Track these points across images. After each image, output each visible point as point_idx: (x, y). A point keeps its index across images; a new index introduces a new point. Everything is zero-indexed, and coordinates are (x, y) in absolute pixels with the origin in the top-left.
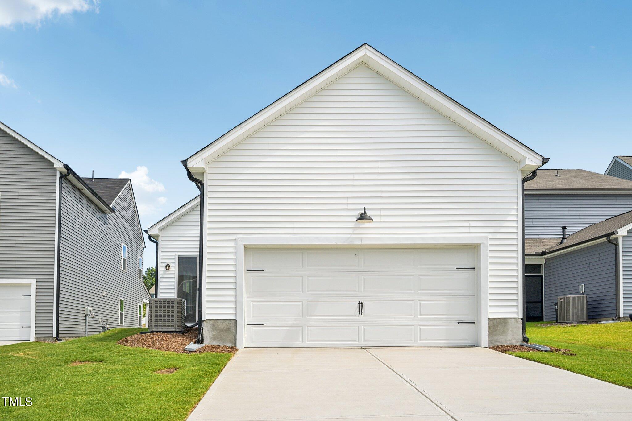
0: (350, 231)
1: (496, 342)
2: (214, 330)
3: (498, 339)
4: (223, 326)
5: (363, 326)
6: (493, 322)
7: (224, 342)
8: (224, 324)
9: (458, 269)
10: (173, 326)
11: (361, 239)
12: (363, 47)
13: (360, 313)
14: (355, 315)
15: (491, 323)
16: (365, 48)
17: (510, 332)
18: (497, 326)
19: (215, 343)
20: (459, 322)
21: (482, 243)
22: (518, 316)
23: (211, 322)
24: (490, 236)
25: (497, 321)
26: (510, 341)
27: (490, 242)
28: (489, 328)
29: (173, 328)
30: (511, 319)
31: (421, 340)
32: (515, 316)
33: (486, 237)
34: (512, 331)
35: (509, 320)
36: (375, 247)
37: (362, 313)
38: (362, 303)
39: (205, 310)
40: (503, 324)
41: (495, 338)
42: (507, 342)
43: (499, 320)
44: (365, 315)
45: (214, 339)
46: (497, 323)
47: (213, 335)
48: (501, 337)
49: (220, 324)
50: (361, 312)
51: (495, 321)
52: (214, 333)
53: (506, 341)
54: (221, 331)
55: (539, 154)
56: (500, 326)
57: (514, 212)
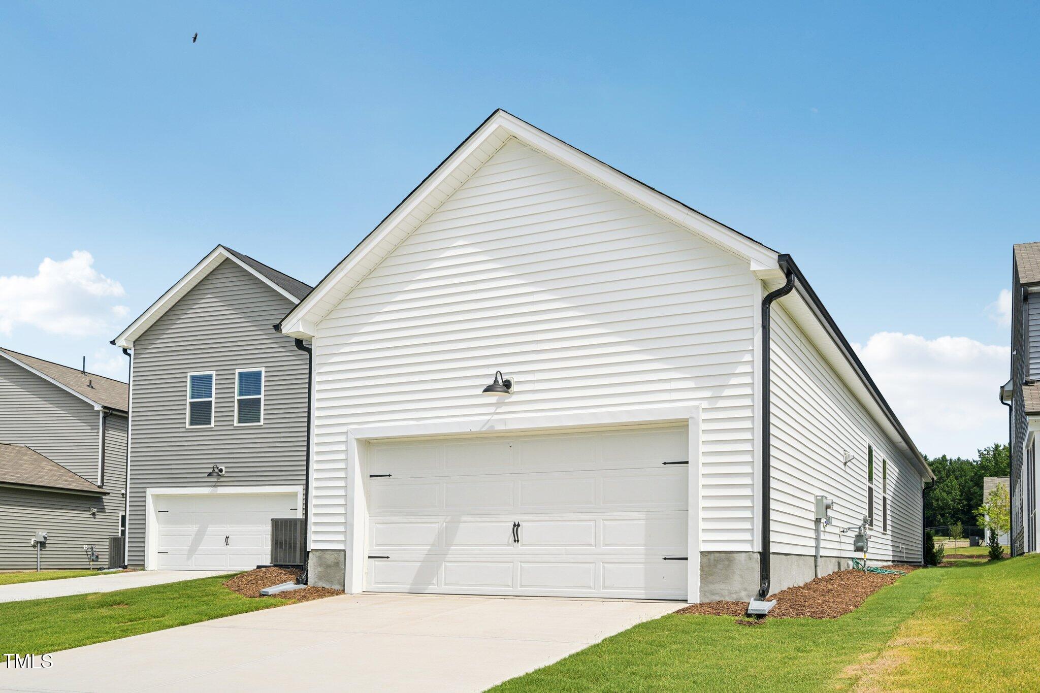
0: (492, 410)
1: (713, 594)
2: (320, 565)
3: (715, 590)
4: (330, 558)
5: (520, 562)
6: (709, 559)
7: (331, 582)
8: (333, 556)
9: (665, 463)
10: (295, 558)
11: (504, 421)
12: (497, 115)
13: (516, 541)
14: (508, 545)
15: (705, 560)
16: (500, 116)
17: (737, 578)
18: (715, 566)
19: (321, 584)
20: (667, 557)
21: (691, 417)
22: (752, 547)
23: (317, 553)
24: (705, 404)
25: (715, 557)
26: (737, 595)
27: (703, 416)
28: (702, 570)
29: (294, 561)
30: (740, 554)
31: (605, 588)
32: (747, 547)
33: (697, 407)
34: (741, 576)
35: (735, 555)
36: (552, 432)
37: (518, 541)
38: (519, 525)
39: (311, 537)
40: (727, 563)
41: (712, 587)
42: (732, 595)
43: (718, 555)
44: (522, 545)
45: (320, 578)
46: (715, 560)
47: (319, 572)
48: (722, 586)
49: (327, 556)
50: (516, 539)
51: (712, 556)
52: (319, 569)
53: (730, 593)
54: (328, 566)
55: (770, 249)
56: (720, 566)
57: (748, 357)
